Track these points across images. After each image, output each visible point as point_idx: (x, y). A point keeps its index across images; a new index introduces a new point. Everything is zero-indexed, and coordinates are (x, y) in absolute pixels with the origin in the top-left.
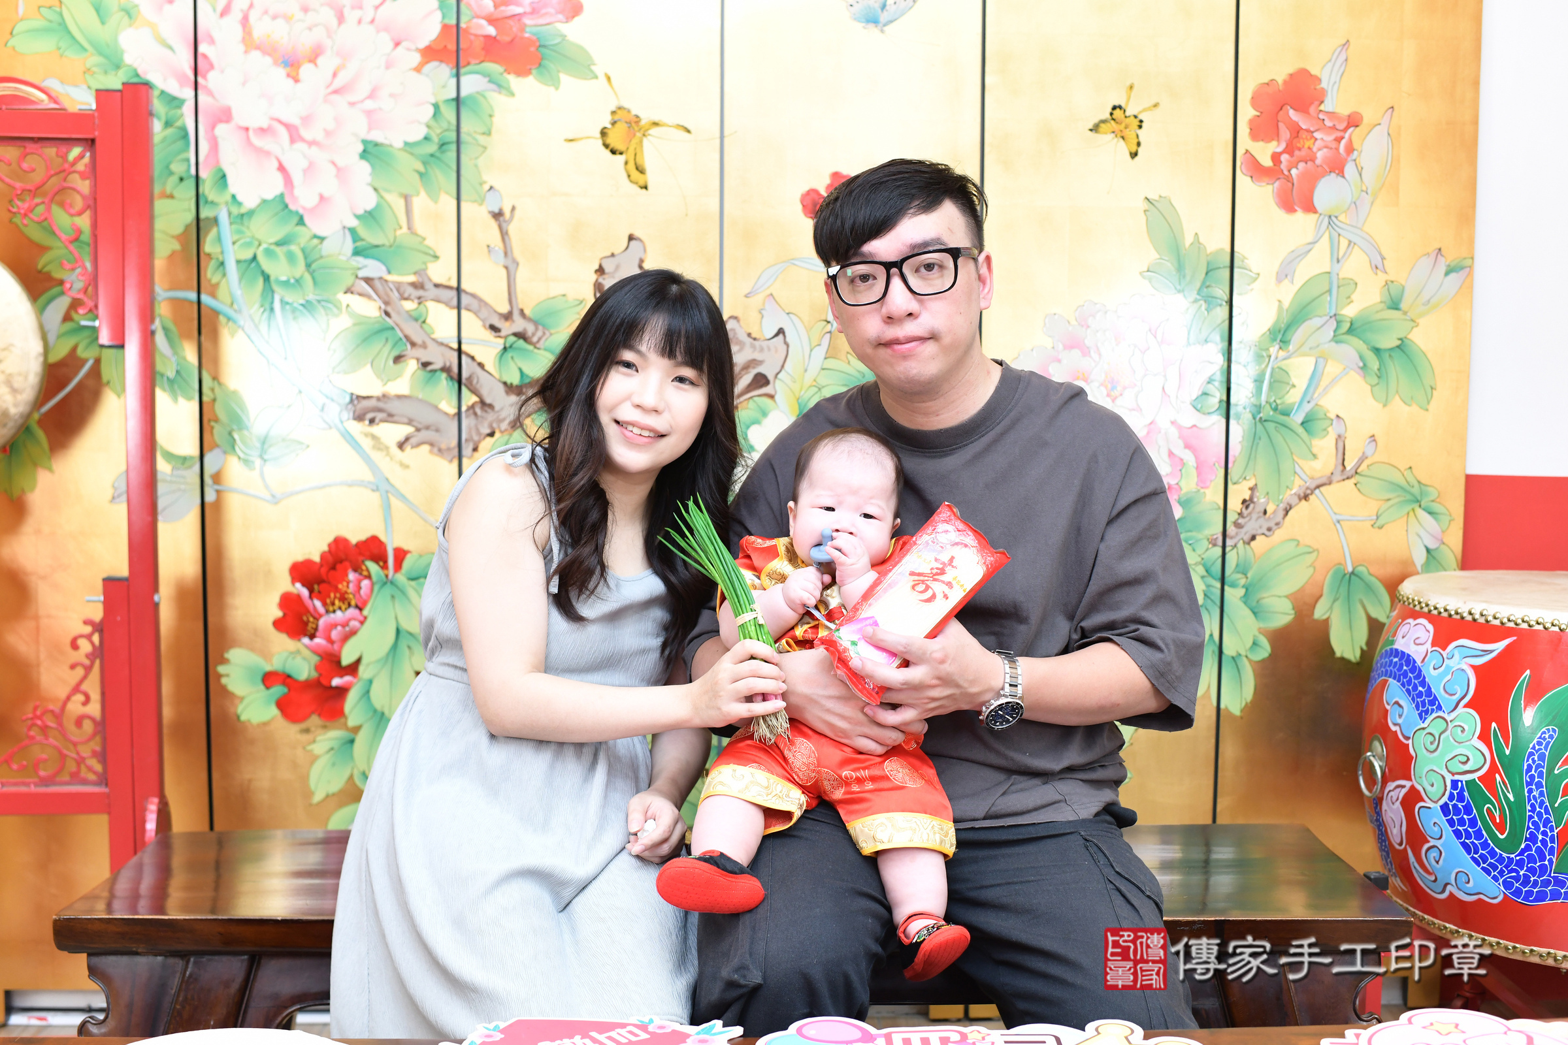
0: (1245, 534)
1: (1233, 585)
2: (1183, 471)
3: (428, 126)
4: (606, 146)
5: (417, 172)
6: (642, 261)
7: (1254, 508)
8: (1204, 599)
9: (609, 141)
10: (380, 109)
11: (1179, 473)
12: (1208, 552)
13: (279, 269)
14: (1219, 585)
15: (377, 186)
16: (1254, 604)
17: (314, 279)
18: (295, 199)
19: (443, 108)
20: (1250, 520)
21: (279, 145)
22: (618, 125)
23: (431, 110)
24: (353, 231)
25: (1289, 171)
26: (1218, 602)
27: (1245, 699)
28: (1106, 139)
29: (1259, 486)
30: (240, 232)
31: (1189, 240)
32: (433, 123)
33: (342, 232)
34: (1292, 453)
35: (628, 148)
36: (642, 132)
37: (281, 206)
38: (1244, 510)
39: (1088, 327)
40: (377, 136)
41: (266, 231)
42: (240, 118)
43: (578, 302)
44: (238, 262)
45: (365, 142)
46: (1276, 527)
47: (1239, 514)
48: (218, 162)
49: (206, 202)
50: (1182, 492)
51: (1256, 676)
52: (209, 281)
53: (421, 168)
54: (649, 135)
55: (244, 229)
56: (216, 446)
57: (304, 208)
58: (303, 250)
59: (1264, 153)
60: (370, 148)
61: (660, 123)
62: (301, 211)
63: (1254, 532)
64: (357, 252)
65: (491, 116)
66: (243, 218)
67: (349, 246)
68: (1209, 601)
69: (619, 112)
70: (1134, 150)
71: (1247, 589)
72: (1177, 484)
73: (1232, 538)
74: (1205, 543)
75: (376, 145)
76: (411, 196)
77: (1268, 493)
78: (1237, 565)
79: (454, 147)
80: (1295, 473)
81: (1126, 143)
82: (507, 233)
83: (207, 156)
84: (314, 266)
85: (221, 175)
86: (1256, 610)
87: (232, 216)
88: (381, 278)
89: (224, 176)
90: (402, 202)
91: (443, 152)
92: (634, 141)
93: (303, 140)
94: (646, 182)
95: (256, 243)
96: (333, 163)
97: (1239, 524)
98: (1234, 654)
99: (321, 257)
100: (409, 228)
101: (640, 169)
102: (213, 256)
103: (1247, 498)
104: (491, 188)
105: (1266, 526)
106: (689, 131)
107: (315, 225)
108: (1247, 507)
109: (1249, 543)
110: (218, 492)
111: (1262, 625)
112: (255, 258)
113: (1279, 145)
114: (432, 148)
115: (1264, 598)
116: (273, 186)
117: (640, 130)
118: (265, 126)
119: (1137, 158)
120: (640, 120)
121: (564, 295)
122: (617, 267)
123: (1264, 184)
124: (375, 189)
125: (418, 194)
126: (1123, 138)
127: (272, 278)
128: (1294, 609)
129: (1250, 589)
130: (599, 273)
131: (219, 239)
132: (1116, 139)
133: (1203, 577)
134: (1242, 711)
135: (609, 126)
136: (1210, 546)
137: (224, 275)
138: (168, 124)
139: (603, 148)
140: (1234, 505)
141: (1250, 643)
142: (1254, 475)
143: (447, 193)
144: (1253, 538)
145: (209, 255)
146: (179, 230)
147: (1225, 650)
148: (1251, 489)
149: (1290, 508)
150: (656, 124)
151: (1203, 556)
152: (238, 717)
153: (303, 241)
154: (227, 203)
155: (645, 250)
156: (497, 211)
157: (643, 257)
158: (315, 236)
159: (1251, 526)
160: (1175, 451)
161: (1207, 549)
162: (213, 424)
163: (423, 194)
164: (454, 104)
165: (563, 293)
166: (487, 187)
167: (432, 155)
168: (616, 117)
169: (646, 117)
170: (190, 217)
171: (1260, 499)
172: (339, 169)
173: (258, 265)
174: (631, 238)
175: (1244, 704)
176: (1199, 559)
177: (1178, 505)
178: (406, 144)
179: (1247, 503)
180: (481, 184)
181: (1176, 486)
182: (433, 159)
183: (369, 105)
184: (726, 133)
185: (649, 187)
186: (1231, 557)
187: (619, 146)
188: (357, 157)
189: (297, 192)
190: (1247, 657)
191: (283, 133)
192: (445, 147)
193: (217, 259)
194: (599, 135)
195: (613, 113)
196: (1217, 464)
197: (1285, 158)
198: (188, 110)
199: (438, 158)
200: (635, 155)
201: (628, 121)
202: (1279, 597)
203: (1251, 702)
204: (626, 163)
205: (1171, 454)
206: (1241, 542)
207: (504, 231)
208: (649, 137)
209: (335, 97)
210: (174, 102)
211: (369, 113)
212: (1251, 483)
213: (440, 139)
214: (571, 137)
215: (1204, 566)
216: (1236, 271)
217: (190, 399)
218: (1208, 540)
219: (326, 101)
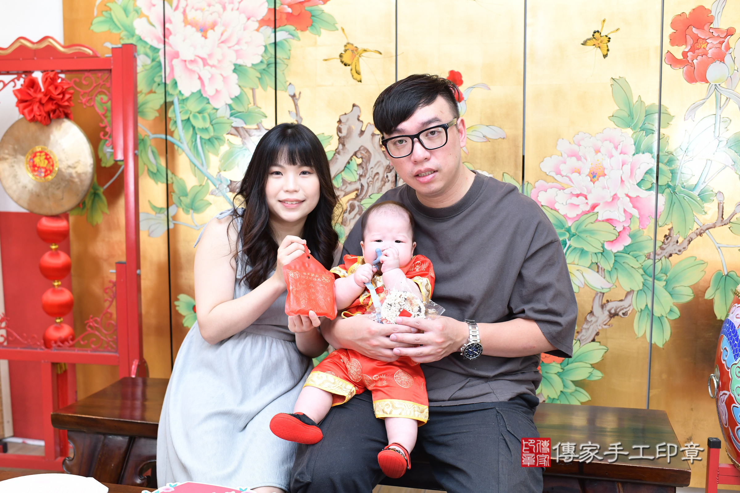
0: (666, 253)
1: (659, 280)
2: (632, 219)
3: (262, 56)
4: (342, 62)
5: (257, 77)
6: (359, 116)
7: (671, 240)
8: (643, 286)
9: (343, 60)
10: (241, 49)
11: (630, 220)
12: (645, 262)
13: (199, 123)
14: (651, 279)
15: (240, 85)
16: (671, 290)
17: (214, 128)
18: (205, 92)
19: (269, 47)
20: (669, 246)
21: (199, 68)
22: (348, 52)
23: (263, 49)
24: (230, 106)
25: (692, 61)
26: (651, 288)
27: (665, 339)
28: (590, 48)
29: (674, 228)
30: (183, 107)
31: (635, 99)
32: (264, 55)
33: (225, 107)
34: (693, 211)
35: (352, 63)
36: (359, 55)
37: (200, 95)
38: (665, 240)
39: (580, 145)
40: (240, 62)
41: (193, 106)
42: (183, 56)
43: (329, 137)
44: (182, 121)
45: (235, 65)
46: (683, 250)
47: (663, 243)
48: (173, 76)
49: (169, 94)
50: (631, 231)
51: (672, 328)
52: (170, 130)
53: (259, 76)
54: (362, 56)
55: (184, 106)
56: (174, 203)
57: (209, 96)
58: (209, 115)
59: (678, 52)
60: (237, 68)
61: (368, 50)
62: (208, 97)
63: (671, 252)
64: (232, 115)
65: (290, 50)
66: (184, 101)
67: (228, 113)
68: (646, 287)
69: (348, 45)
70: (605, 53)
71: (667, 282)
72: (628, 226)
73: (658, 255)
74: (644, 258)
75: (240, 66)
76: (255, 89)
77: (679, 232)
78: (661, 269)
79: (273, 65)
80: (695, 221)
81: (601, 50)
82: (297, 105)
83: (169, 74)
84: (214, 122)
85: (174, 82)
86: (672, 293)
87: (180, 100)
88: (242, 127)
89: (176, 83)
90: (251, 91)
91: (269, 68)
92: (355, 59)
93: (208, 65)
94: (361, 79)
95: (189, 112)
96: (222, 75)
97: (662, 248)
98: (659, 316)
99: (217, 118)
100: (254, 104)
101: (358, 72)
102: (172, 119)
103: (667, 234)
104: (290, 84)
105: (678, 249)
106: (381, 53)
107: (215, 104)
108: (667, 239)
109: (668, 258)
110: (174, 224)
111: (675, 301)
112: (189, 119)
113: (686, 47)
114: (264, 66)
115: (676, 287)
116: (196, 86)
117: (358, 53)
118: (193, 59)
119: (606, 58)
120: (358, 49)
121: (323, 134)
122: (348, 120)
123: (678, 68)
124: (240, 86)
125: (258, 87)
126: (599, 47)
127: (196, 128)
128: (693, 293)
129: (668, 282)
130: (339, 123)
131: (174, 111)
132: (596, 48)
133: (642, 275)
134: (663, 345)
135: (343, 52)
136: (646, 259)
137: (176, 127)
138: (153, 60)
139: (341, 63)
140: (660, 238)
141: (668, 310)
142: (671, 223)
143: (271, 87)
144: (671, 255)
145: (170, 118)
146: (158, 107)
147: (654, 314)
148: (669, 229)
149: (692, 240)
150: (365, 51)
151: (642, 264)
152: (183, 325)
153: (209, 111)
154: (177, 95)
155: (360, 111)
156: (292, 94)
157: (359, 115)
158: (214, 109)
159: (669, 249)
160: (626, 209)
161: (645, 261)
162: (172, 194)
163: (260, 87)
164: (273, 46)
165: (323, 133)
166: (288, 83)
167: (264, 70)
168: (347, 48)
169: (361, 47)
170: (162, 101)
171: (674, 235)
172: (224, 78)
173: (190, 122)
174: (354, 106)
175: (665, 342)
176: (640, 266)
177: (628, 237)
178: (253, 65)
179: (667, 237)
180: (286, 82)
181: (628, 228)
182: (264, 71)
183: (237, 47)
184: (398, 53)
185: (362, 81)
186: (659, 265)
187: (348, 62)
188: (231, 72)
189: (206, 89)
190: (666, 317)
191: (200, 62)
192: (270, 66)
193: (173, 120)
194: (338, 57)
195: (345, 46)
196: (650, 217)
197: (690, 54)
198: (161, 53)
199: (267, 71)
200: (356, 66)
201: (352, 50)
202: (685, 286)
203: (668, 341)
204: (351, 70)
205: (625, 211)
206: (664, 257)
207: (296, 104)
208: (362, 57)
209: (222, 45)
210: (155, 50)
211: (237, 51)
212: (670, 227)
213: (267, 62)
214: (326, 58)
215: (643, 269)
216: (662, 114)
217: (163, 183)
218: (645, 255)
219: (218, 47)
